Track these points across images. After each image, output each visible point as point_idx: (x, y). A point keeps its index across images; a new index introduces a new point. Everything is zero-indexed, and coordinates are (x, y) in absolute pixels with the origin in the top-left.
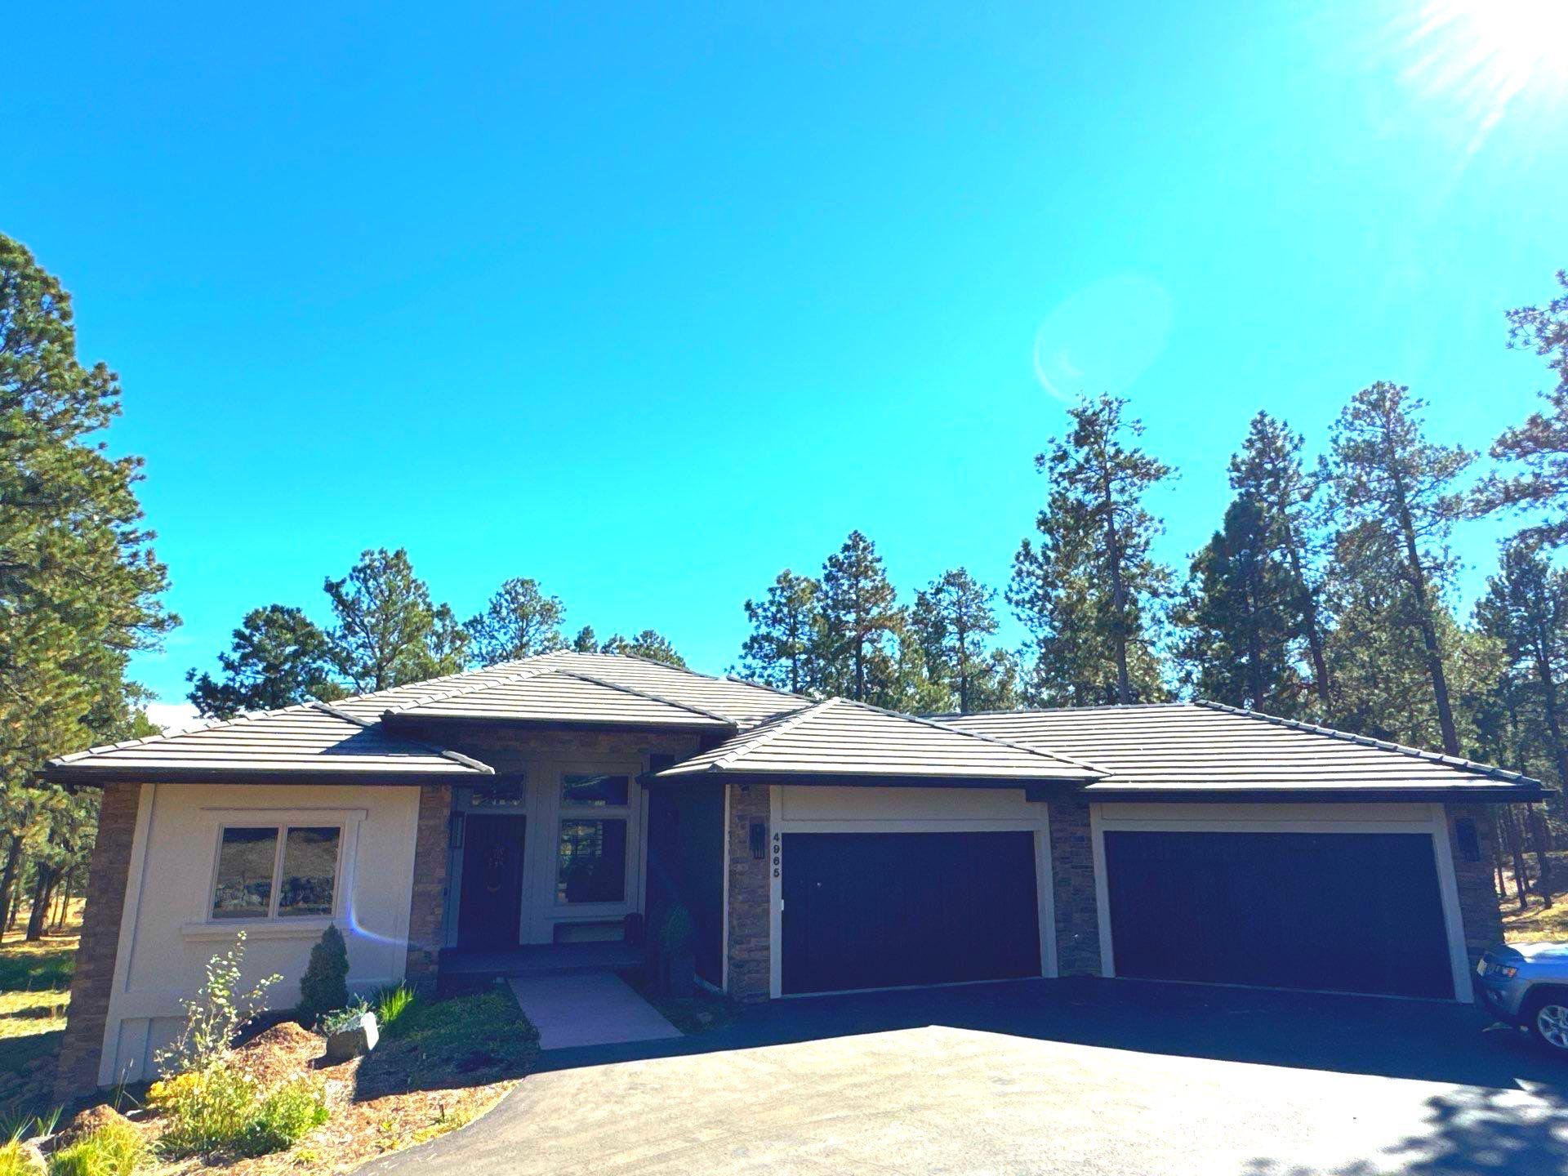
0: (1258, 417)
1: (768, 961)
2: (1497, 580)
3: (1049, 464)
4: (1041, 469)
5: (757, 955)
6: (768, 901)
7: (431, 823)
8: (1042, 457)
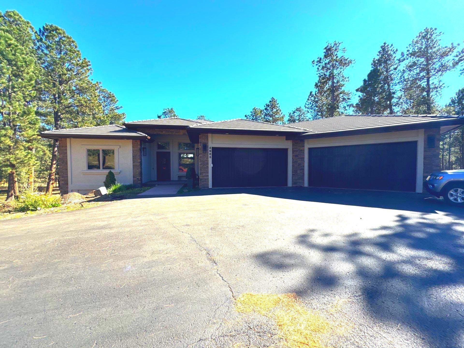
0: (383, 45)
1: (208, 179)
2: (454, 98)
3: (316, 63)
4: (314, 65)
5: (205, 178)
6: (208, 164)
7: (135, 149)
8: (314, 61)
